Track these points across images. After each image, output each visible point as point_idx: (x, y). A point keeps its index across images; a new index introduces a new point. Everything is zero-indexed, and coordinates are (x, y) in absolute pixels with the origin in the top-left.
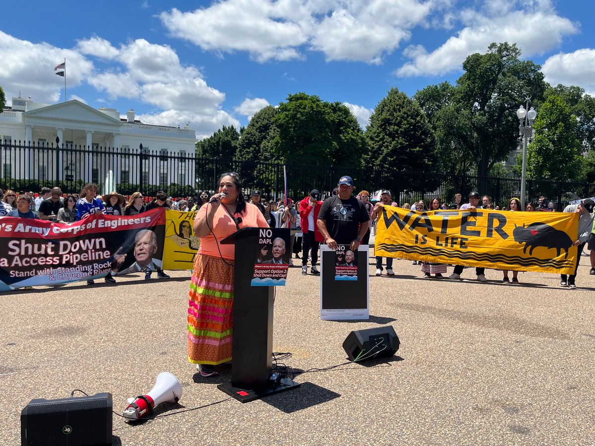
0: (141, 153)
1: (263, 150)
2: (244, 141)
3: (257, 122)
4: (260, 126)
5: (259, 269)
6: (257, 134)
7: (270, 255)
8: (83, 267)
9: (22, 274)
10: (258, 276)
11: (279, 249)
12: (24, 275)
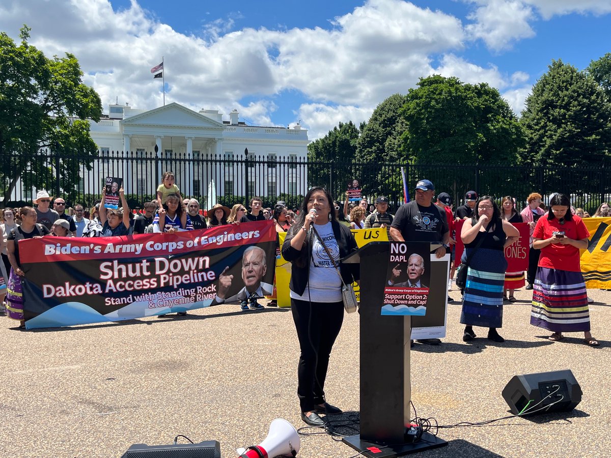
0: (247, 160)
1: (388, 149)
2: (364, 139)
3: (381, 115)
4: (384, 120)
5: (390, 293)
6: (381, 129)
7: (404, 276)
8: (186, 291)
9: (119, 301)
10: (389, 302)
11: (417, 268)
12: (121, 302)
